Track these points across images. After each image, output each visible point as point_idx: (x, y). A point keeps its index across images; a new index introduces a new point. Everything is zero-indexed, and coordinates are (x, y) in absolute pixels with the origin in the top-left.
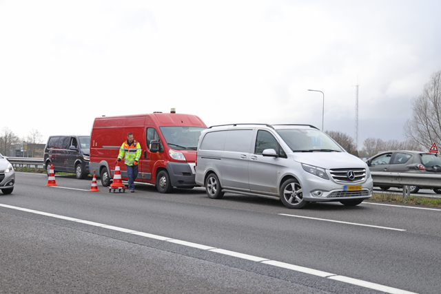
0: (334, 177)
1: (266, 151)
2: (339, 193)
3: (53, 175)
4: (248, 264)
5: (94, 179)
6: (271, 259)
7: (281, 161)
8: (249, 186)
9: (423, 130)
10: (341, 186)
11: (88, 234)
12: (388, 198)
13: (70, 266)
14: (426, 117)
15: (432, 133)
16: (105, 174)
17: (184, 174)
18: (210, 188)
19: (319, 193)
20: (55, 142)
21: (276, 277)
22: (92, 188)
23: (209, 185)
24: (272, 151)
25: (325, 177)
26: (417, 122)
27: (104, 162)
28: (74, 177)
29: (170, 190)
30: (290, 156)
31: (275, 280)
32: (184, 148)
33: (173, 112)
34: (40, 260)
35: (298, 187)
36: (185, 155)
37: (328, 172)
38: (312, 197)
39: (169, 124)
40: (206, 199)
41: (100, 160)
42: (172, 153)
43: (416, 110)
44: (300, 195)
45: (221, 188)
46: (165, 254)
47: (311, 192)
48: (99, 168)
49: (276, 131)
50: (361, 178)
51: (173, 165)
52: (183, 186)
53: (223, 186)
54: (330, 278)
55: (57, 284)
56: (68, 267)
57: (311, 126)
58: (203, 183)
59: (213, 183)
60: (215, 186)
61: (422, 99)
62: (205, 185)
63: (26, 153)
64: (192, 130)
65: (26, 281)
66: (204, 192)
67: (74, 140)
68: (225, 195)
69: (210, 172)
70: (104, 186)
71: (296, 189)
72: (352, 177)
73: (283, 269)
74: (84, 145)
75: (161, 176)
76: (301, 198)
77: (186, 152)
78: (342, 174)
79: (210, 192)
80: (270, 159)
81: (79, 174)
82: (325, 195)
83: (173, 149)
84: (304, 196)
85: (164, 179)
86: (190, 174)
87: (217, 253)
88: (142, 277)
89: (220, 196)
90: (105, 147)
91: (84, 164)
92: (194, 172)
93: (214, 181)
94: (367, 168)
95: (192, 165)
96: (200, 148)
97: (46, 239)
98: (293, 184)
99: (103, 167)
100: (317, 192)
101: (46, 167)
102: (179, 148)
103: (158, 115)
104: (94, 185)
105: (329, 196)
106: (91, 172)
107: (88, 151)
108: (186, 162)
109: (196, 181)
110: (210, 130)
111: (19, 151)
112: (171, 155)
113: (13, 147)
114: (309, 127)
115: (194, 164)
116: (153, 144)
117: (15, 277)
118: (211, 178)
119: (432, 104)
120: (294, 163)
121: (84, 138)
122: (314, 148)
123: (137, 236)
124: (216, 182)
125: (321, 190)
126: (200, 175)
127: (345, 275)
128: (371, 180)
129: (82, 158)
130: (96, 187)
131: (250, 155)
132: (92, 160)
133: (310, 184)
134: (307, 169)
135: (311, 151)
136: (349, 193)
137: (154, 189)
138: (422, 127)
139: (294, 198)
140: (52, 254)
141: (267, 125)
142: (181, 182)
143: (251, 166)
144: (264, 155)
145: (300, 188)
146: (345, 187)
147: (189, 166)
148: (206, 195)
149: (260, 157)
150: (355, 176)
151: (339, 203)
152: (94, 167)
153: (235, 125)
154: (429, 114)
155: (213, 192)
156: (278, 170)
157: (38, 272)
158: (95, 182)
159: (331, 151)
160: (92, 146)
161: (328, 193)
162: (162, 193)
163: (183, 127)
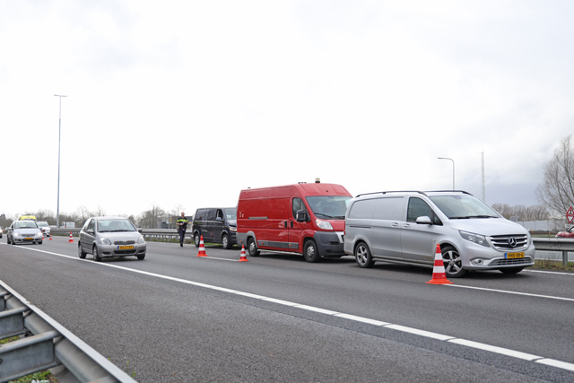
0: (495, 245)
1: (420, 219)
2: (500, 261)
3: (203, 246)
4: (434, 344)
5: (243, 250)
6: (458, 338)
7: (437, 228)
8: (402, 255)
9: (555, 194)
10: (502, 254)
11: (252, 307)
12: (547, 266)
13: (244, 344)
14: (557, 182)
15: (564, 197)
16: (252, 244)
17: (332, 243)
18: (360, 257)
19: (480, 262)
20: (201, 214)
21: (474, 360)
22: (241, 258)
23: (358, 254)
24: (426, 219)
25: (485, 244)
26: (548, 187)
27: (251, 233)
28: (221, 247)
29: (318, 259)
30: (446, 223)
31: (475, 364)
32: (331, 218)
33: (318, 182)
34: (211, 336)
35: (456, 254)
36: (332, 225)
37: (488, 239)
38: (472, 265)
39: (314, 194)
40: (356, 269)
41: (247, 231)
42: (319, 223)
43: (546, 174)
44: (459, 264)
45: (371, 257)
46: (337, 330)
47: (471, 260)
48: (246, 239)
49: (429, 197)
50: (523, 244)
51: (320, 235)
52: (331, 254)
53: (374, 255)
54: (538, 361)
55: (237, 366)
56: (242, 346)
57: (464, 192)
58: (352, 252)
59: (363, 252)
60: (365, 255)
61: (552, 163)
62: (355, 254)
63: (171, 225)
64: (337, 199)
65: (204, 362)
66: (354, 261)
67: (220, 212)
68: (376, 263)
69: (360, 242)
70: (251, 256)
71: (454, 258)
72: (514, 244)
73: (478, 350)
74: (229, 216)
75: (309, 245)
76: (460, 266)
77: (333, 221)
78: (502, 241)
79: (360, 261)
80: (424, 227)
81: (225, 244)
82: (485, 264)
83: (320, 218)
84: (464, 264)
85: (311, 249)
86: (337, 243)
87: (395, 330)
88: (324, 359)
89: (371, 265)
90: (251, 218)
91: (230, 235)
92: (341, 241)
93: (363, 249)
94: (529, 234)
95: (339, 234)
96: (349, 217)
97: (211, 312)
98: (450, 253)
99: (250, 237)
100: (477, 260)
101: (194, 238)
102: (325, 217)
103: (303, 185)
104: (243, 255)
105: (491, 264)
106: (239, 242)
107: (234, 222)
108: (334, 231)
109: (345, 250)
110: (358, 199)
111: (164, 223)
112: (318, 225)
113: (160, 219)
114: (461, 193)
115: (343, 233)
116: (300, 214)
117: (192, 357)
118: (361, 247)
119: (563, 169)
120: (451, 231)
121: (230, 210)
122: (470, 215)
123: (301, 309)
124: (366, 251)
125: (482, 258)
126: (349, 245)
127: (554, 358)
128: (533, 247)
129: (228, 229)
130: (245, 258)
131: (403, 223)
132: (239, 231)
133: (469, 251)
134: (465, 236)
135: (468, 218)
136: (510, 261)
137: (302, 259)
138: (554, 191)
139: (452, 267)
140: (222, 330)
141: (419, 192)
142: (328, 251)
143: (404, 234)
144: (418, 223)
145: (458, 256)
146: (505, 254)
147: (337, 235)
148: (356, 264)
149: (413, 225)
150: (517, 243)
151: (498, 271)
152: (241, 238)
153: (384, 193)
154: (560, 178)
155: (363, 262)
156: (434, 238)
157: (213, 350)
158: (244, 252)
159: (488, 217)
160: (238, 217)
161: (489, 261)
162: (310, 262)
163: (329, 196)
